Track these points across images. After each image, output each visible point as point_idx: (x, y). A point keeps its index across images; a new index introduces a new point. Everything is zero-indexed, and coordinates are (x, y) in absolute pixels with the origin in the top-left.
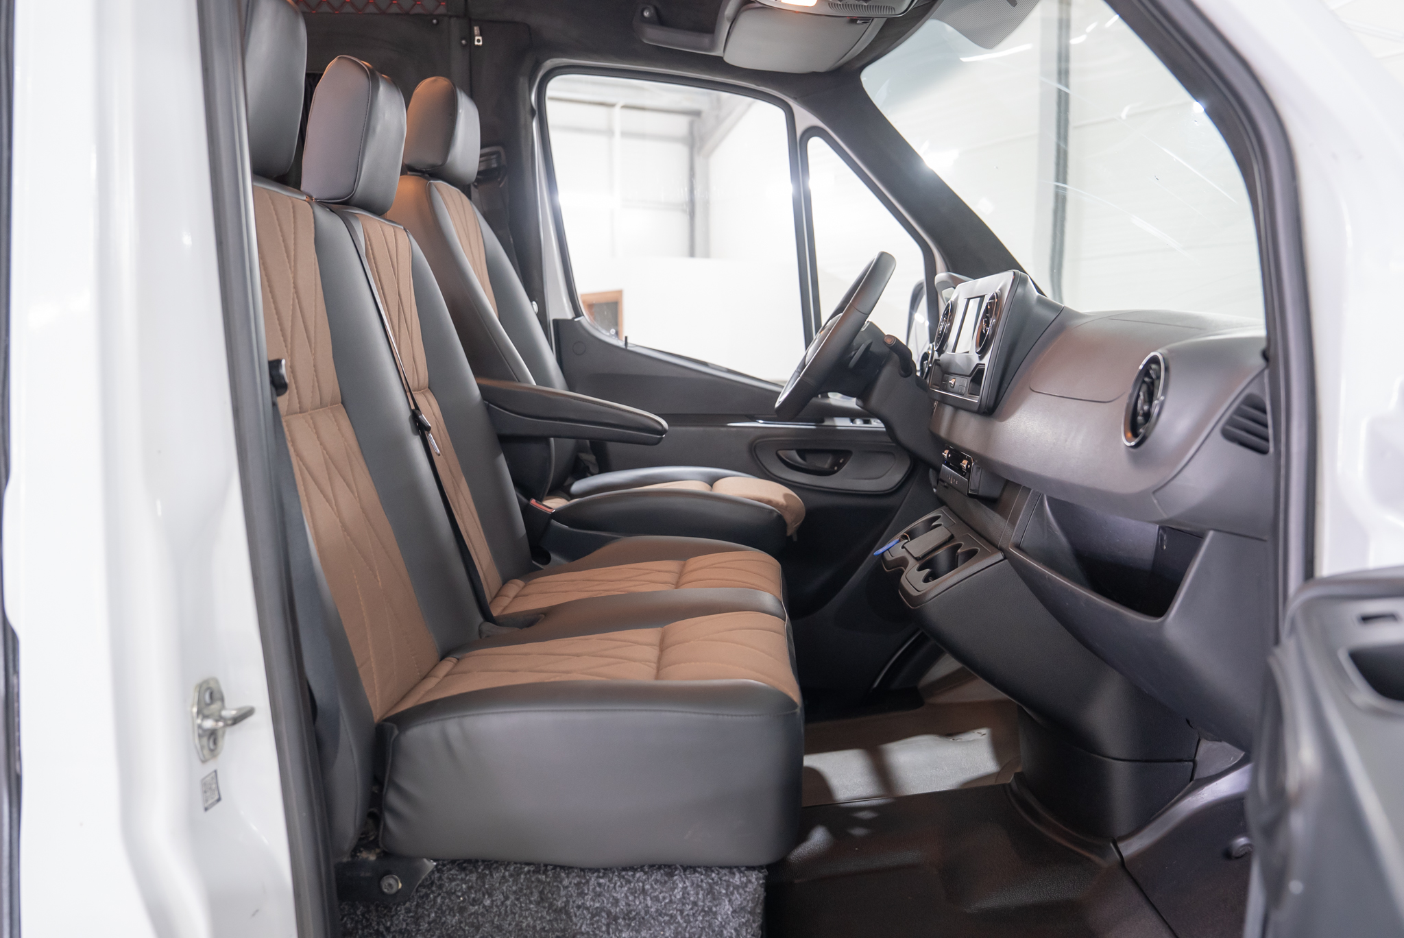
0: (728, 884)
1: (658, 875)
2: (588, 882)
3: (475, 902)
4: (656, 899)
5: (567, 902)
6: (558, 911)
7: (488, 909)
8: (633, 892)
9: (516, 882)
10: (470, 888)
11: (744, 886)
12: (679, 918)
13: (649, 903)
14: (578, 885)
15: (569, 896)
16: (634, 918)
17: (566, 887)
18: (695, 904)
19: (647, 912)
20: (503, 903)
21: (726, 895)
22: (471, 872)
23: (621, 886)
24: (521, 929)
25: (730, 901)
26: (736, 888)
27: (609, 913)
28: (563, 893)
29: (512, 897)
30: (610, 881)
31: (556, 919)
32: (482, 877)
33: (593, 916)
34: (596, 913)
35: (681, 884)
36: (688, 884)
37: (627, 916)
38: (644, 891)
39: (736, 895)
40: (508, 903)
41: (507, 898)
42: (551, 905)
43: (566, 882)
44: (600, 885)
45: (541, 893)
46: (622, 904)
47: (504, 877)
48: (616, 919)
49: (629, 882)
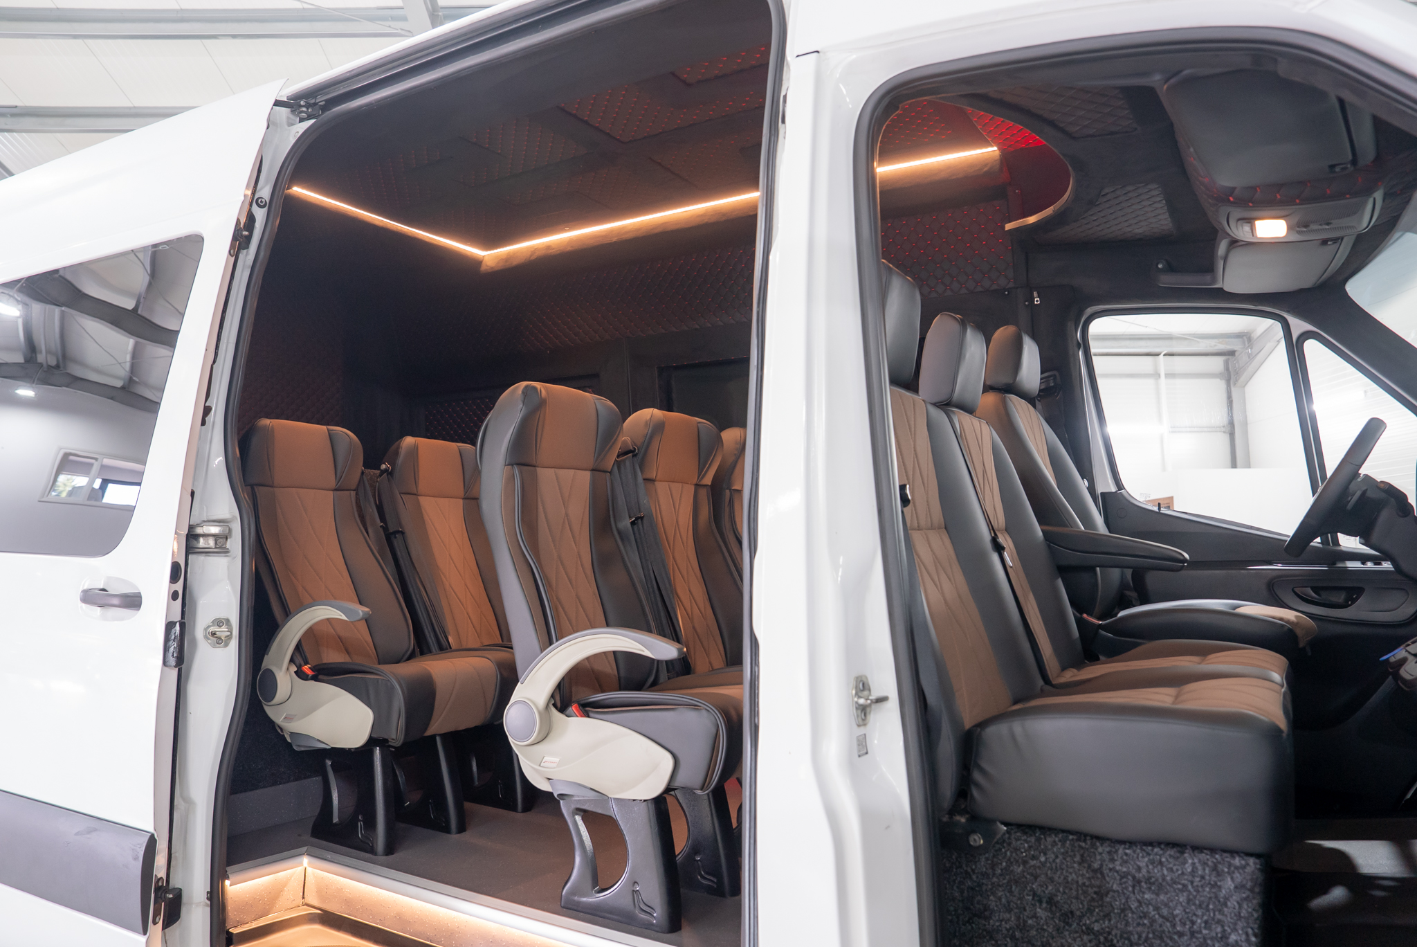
0: (1230, 865)
1: (1171, 852)
2: (1116, 851)
3: (1034, 858)
4: (1171, 870)
5: (1101, 865)
6: (1095, 871)
7: (1043, 864)
8: (1152, 862)
9: (1063, 845)
10: (1030, 847)
11: (1243, 867)
12: (1190, 887)
13: (1165, 872)
14: (1109, 853)
15: (1103, 860)
16: (1154, 883)
17: (1100, 854)
18: (1203, 877)
19: (1164, 879)
20: (1054, 861)
21: (1228, 873)
22: (1031, 835)
23: (1143, 857)
24: (1068, 882)
25: (1232, 878)
26: (1236, 868)
27: (1134, 877)
28: (1098, 857)
29: (1061, 857)
30: (1134, 852)
31: (1093, 877)
32: (1038, 840)
33: (1122, 878)
34: (1124, 876)
35: (1191, 861)
36: (1196, 861)
37: (1148, 880)
38: (1161, 863)
39: (1237, 875)
40: (1058, 861)
41: (1057, 857)
42: (1089, 866)
43: (1100, 850)
44: (1126, 854)
45: (1082, 856)
46: (1144, 871)
47: (1054, 841)
48: (1139, 882)
49: (1148, 854)
